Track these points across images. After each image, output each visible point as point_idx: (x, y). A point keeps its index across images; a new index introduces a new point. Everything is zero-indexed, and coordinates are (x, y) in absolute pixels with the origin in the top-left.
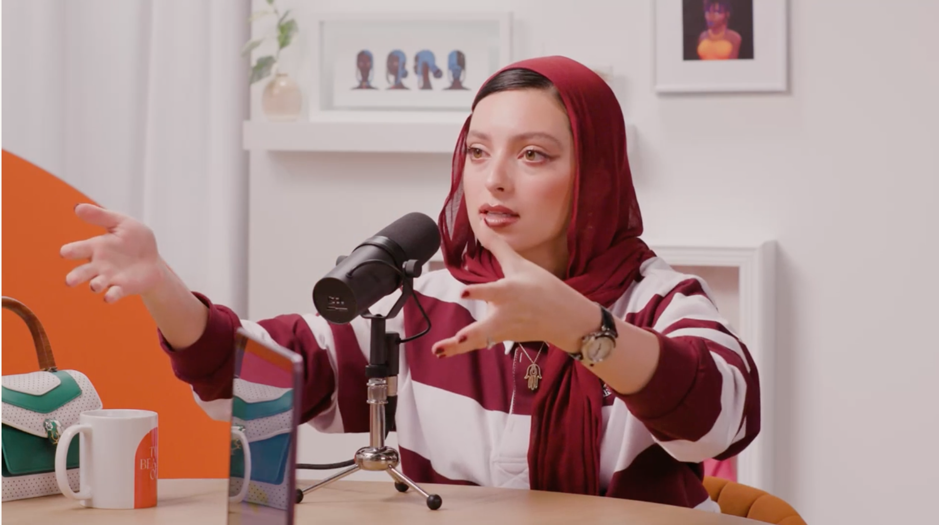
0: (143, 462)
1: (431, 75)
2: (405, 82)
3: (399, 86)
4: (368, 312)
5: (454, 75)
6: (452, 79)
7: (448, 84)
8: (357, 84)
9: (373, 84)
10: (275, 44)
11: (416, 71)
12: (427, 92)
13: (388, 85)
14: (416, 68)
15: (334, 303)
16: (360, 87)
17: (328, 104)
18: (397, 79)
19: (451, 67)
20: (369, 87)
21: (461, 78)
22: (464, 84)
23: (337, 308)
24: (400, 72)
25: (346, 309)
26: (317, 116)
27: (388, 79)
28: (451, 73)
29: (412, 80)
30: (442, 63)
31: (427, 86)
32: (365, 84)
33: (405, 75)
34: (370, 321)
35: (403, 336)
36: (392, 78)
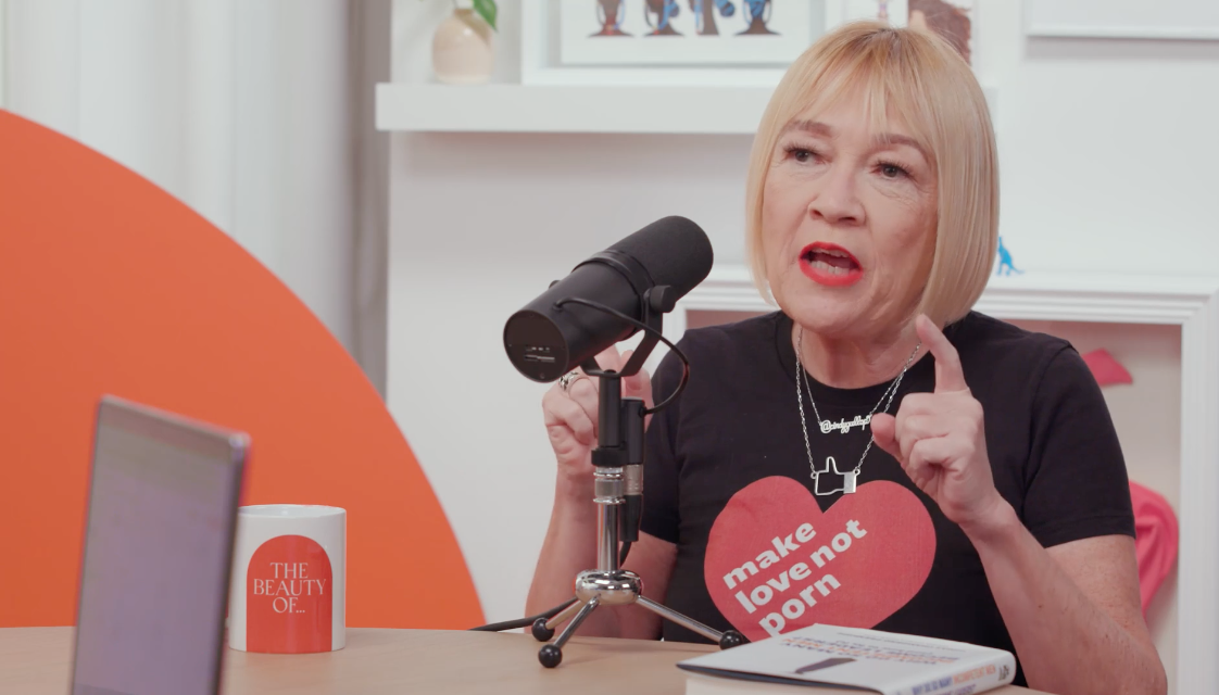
0: (259, 583)
1: (716, 12)
2: (675, 23)
3: (665, 30)
4: (596, 366)
5: (752, 11)
6: (749, 17)
7: (745, 26)
8: (598, 28)
9: (624, 27)
11: (692, 7)
12: (710, 40)
13: (649, 30)
15: (534, 349)
16: (604, 33)
17: (554, 60)
18: (661, 20)
20: (618, 33)
21: (765, 16)
22: (770, 26)
23: (539, 358)
24: (667, 8)
25: (552, 358)
26: (534, 74)
27: (647, 19)
28: (748, 9)
29: (687, 20)
31: (710, 29)
32: (610, 27)
33: (675, 12)
34: (596, 380)
35: (650, 405)
36: (654, 18)
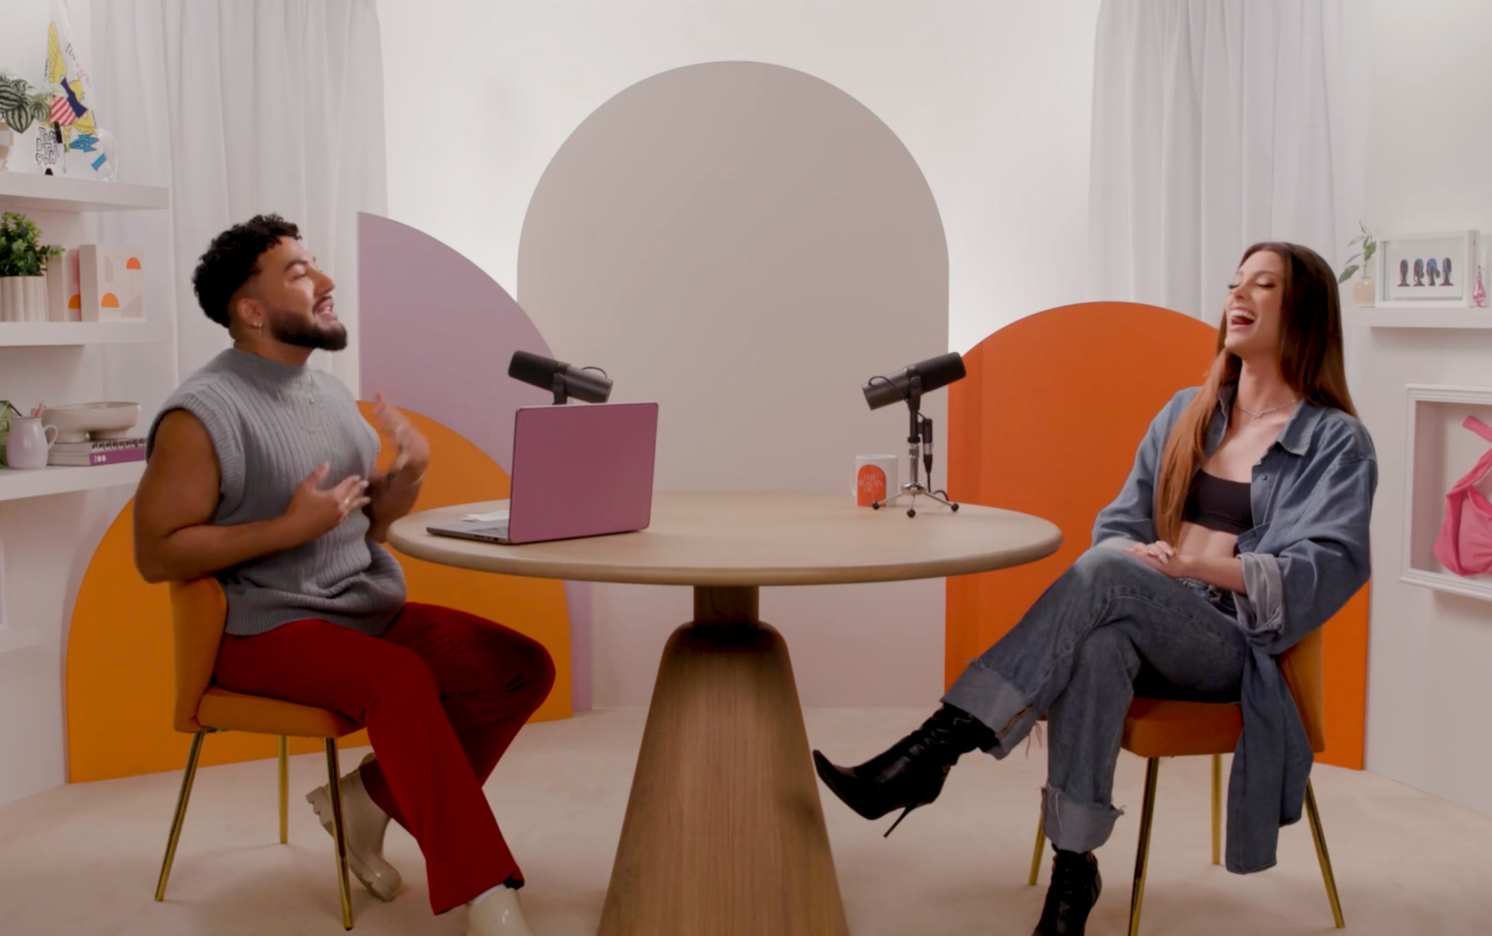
1: (1435, 276)
2: (1423, 280)
3: (1420, 283)
5: (1445, 276)
6: (1444, 279)
7: (1443, 282)
8: (1399, 283)
9: (1408, 282)
10: (1362, 257)
11: (1428, 274)
12: (1432, 287)
13: (1415, 283)
14: (1427, 270)
16: (1401, 285)
17: (1386, 296)
18: (1418, 279)
19: (1444, 270)
20: (1406, 285)
21: (1449, 278)
22: (1450, 282)
24: (1420, 274)
26: (1379, 304)
27: (1414, 279)
28: (1444, 274)
29: (1426, 280)
30: (1440, 267)
31: (1432, 284)
32: (1404, 284)
33: (1423, 275)
36: (1416, 278)
